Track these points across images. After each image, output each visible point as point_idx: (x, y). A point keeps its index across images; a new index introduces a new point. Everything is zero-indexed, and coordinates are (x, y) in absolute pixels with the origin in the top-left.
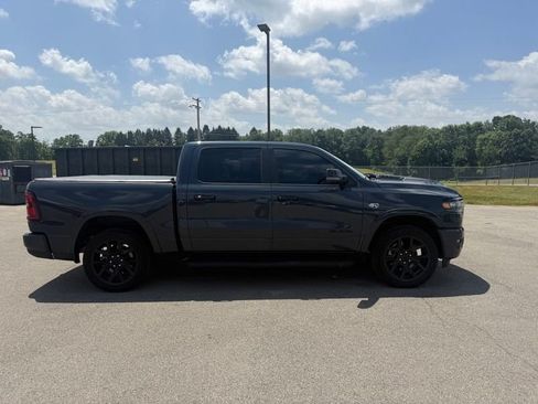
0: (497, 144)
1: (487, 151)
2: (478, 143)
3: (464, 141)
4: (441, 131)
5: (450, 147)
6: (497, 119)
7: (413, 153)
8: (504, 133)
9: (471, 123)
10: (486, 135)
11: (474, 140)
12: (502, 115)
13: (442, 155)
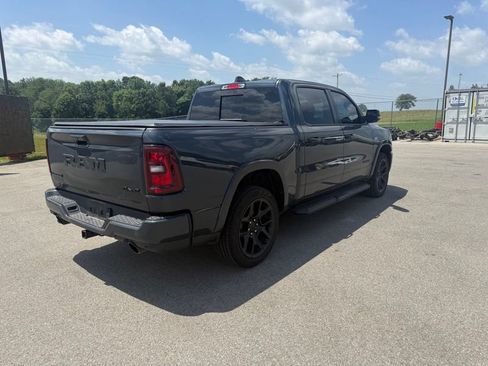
0: (130, 100)
1: (122, 106)
2: (114, 99)
3: (102, 97)
4: (79, 87)
5: (91, 102)
6: (125, 79)
7: (56, 106)
8: (133, 92)
9: (106, 80)
10: (120, 92)
11: (110, 96)
12: (129, 76)
13: (85, 109)
